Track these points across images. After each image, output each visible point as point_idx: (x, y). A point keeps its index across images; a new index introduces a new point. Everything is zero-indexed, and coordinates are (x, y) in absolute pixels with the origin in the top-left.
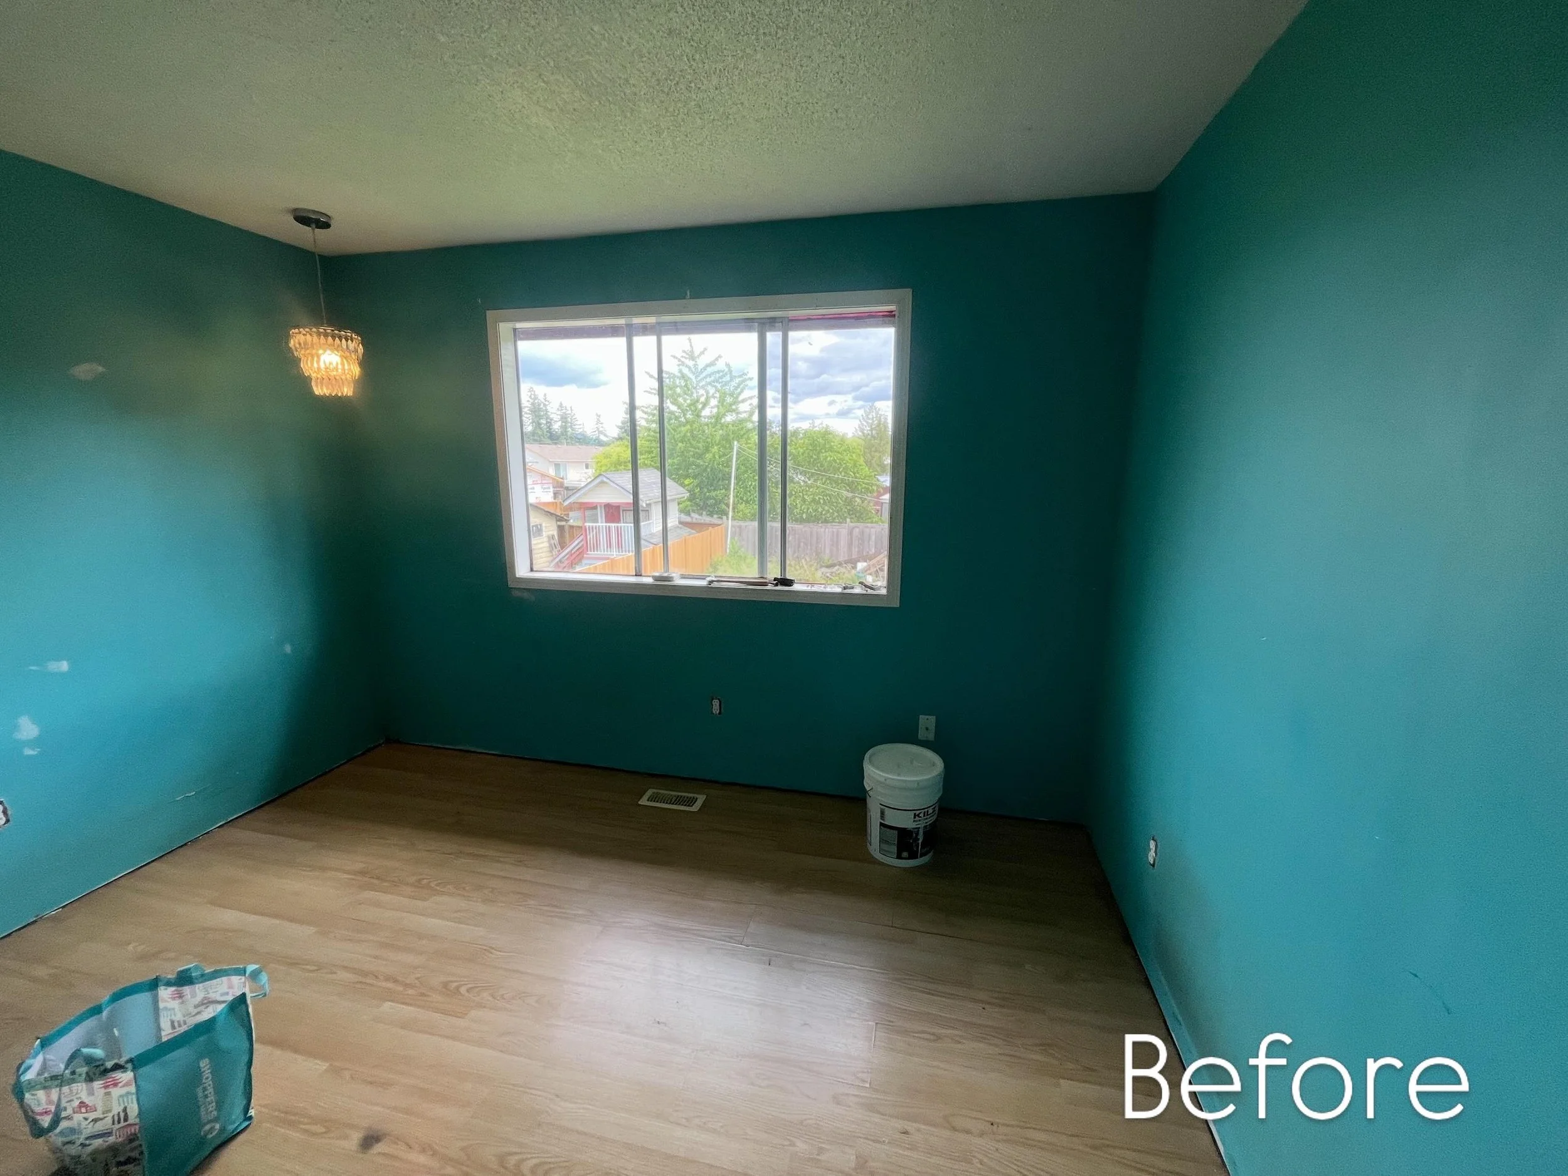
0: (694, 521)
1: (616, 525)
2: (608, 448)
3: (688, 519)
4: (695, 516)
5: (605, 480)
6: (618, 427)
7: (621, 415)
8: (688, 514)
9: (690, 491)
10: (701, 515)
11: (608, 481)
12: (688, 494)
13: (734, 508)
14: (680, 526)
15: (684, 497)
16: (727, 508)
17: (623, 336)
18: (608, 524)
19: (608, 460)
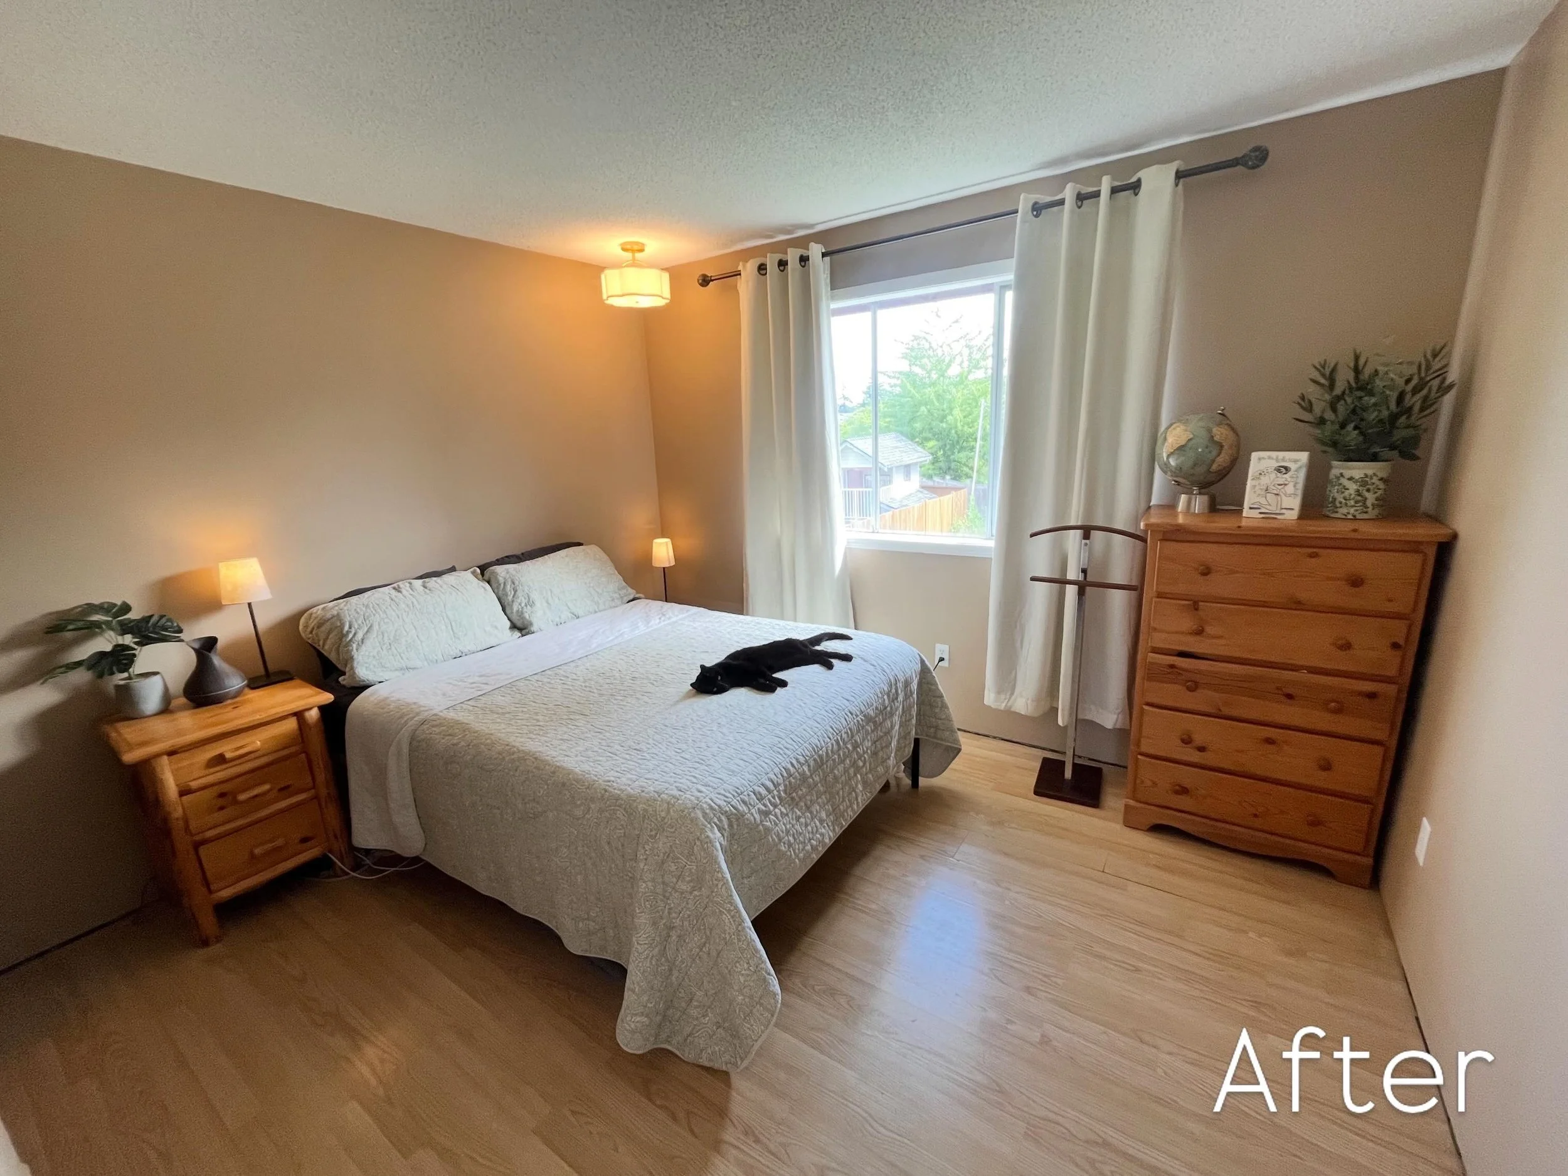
0: (936, 485)
1: (858, 489)
2: (851, 414)
3: (930, 483)
4: (936, 479)
5: (849, 445)
6: (864, 393)
7: (867, 381)
8: (930, 477)
9: (932, 454)
10: (944, 478)
11: (852, 447)
12: (931, 457)
13: (978, 472)
14: (921, 490)
15: (926, 461)
16: (971, 472)
17: (869, 311)
18: (850, 490)
19: (852, 426)
